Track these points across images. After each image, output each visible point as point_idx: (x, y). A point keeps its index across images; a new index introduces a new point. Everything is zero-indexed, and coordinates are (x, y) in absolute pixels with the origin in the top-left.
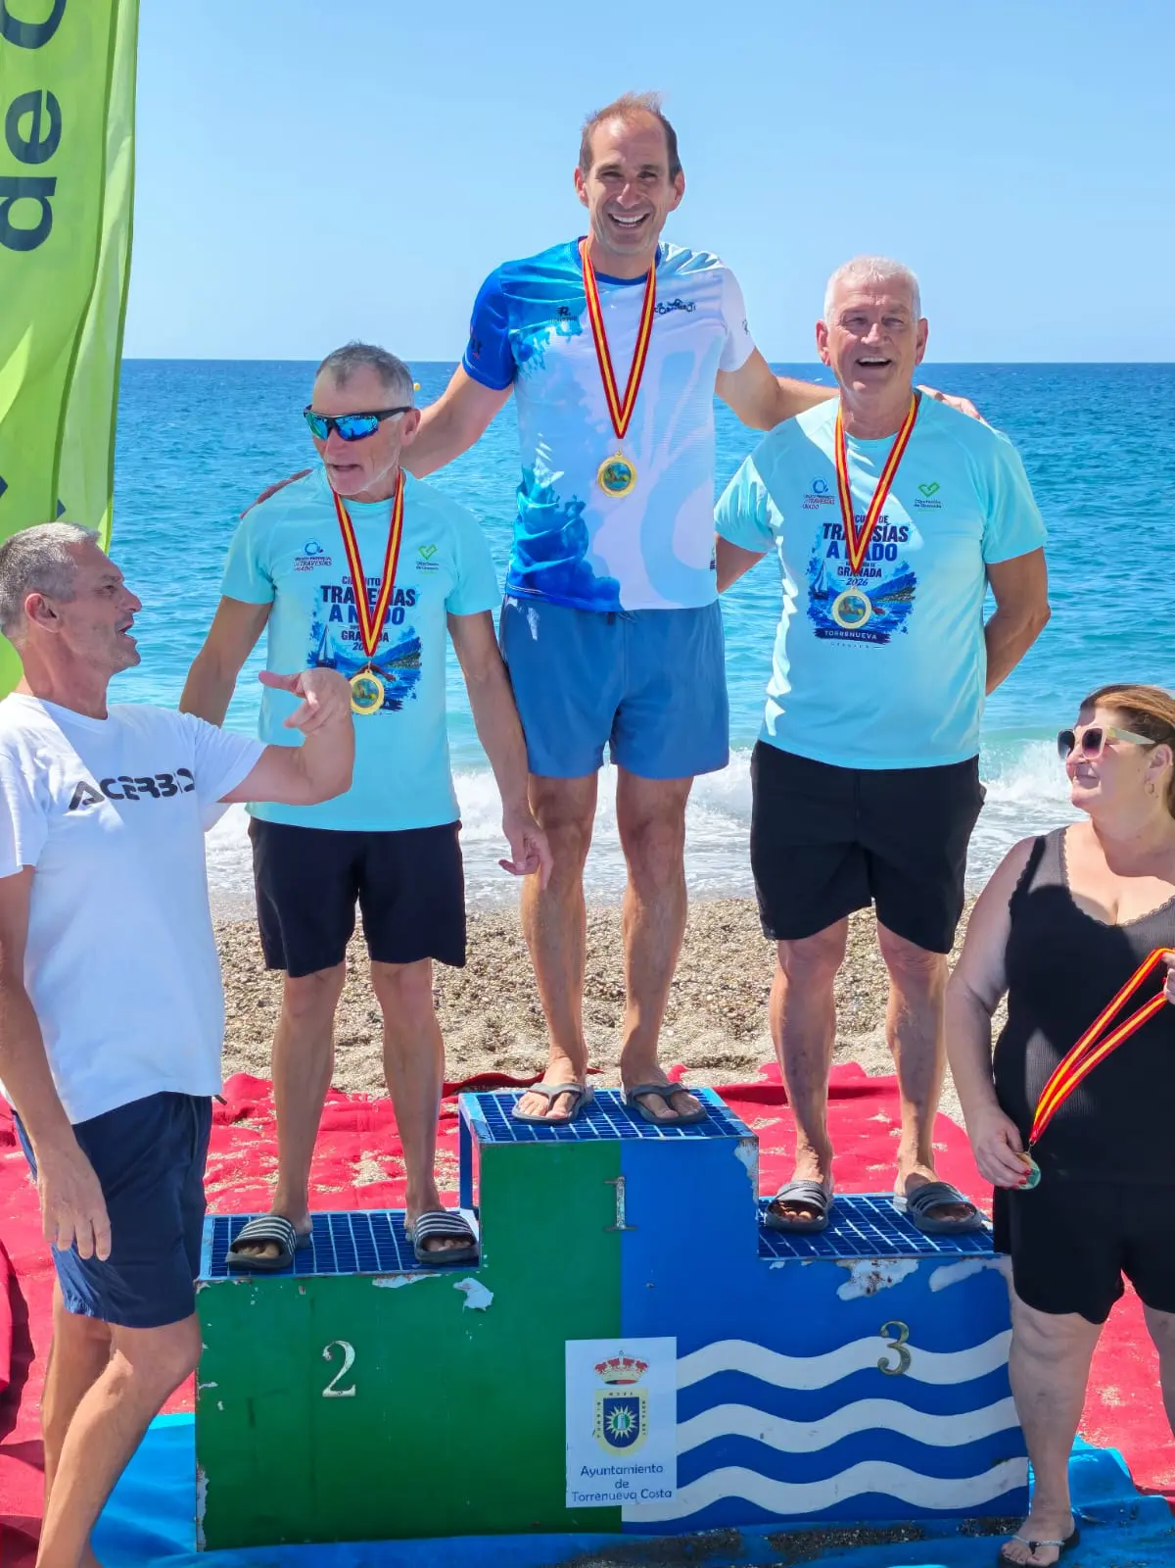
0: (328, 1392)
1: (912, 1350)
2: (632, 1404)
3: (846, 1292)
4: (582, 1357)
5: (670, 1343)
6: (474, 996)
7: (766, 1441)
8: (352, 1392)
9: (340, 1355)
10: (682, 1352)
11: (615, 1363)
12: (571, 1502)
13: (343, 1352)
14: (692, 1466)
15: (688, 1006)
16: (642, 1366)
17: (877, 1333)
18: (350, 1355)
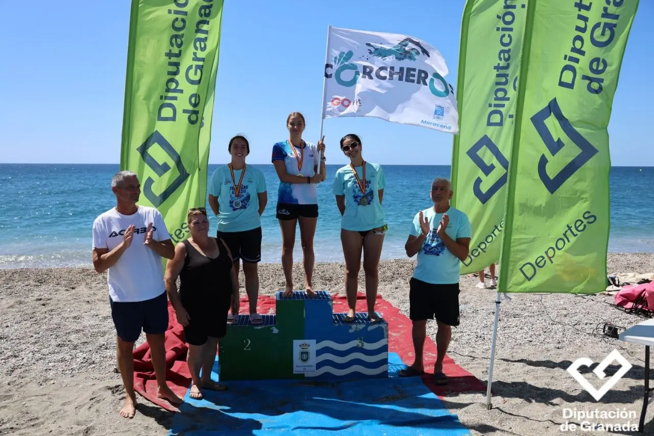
0: (245, 349)
1: (364, 343)
2: (307, 353)
3: (351, 331)
4: (297, 343)
5: (315, 341)
6: (299, 279)
7: (334, 361)
8: (250, 349)
9: (247, 342)
10: (317, 343)
11: (303, 345)
12: (294, 373)
13: (248, 341)
14: (319, 366)
15: (342, 282)
16: (309, 345)
17: (357, 339)
18: (249, 342)
